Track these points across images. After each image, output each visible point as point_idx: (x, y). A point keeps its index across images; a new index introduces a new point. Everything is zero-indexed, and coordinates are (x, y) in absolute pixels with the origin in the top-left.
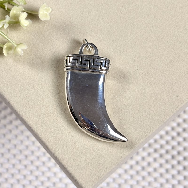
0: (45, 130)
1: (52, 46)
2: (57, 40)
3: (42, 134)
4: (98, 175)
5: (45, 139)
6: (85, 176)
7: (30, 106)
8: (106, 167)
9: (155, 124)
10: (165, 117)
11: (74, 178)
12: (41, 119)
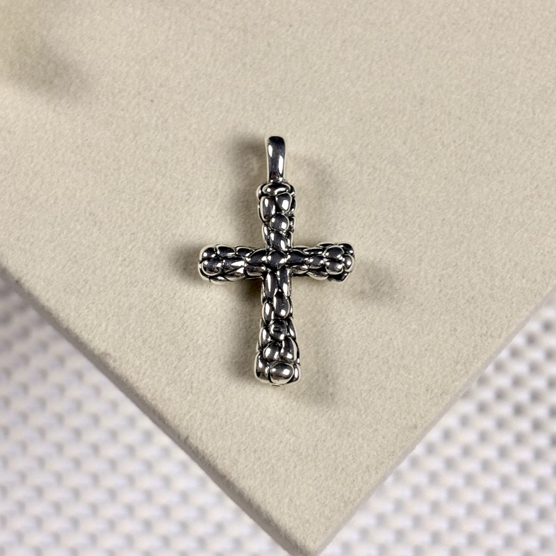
0: (148, 363)
1: (143, 82)
2: (157, 58)
4: (343, 496)
5: (152, 391)
6: (298, 503)
7: (90, 289)
8: (368, 467)
9: (514, 305)
10: (545, 279)
11: (264, 514)
12: (132, 326)
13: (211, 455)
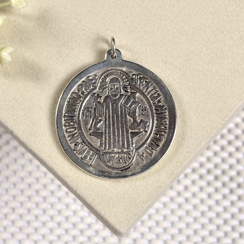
0: (61, 162)
1: (59, 54)
2: (64, 45)
3: (58, 167)
4: (134, 212)
5: (63, 173)
6: (117, 215)
7: (39, 134)
8: (143, 202)
9: (199, 141)
10: (211, 131)
11: (105, 219)
13: (85, 197)
